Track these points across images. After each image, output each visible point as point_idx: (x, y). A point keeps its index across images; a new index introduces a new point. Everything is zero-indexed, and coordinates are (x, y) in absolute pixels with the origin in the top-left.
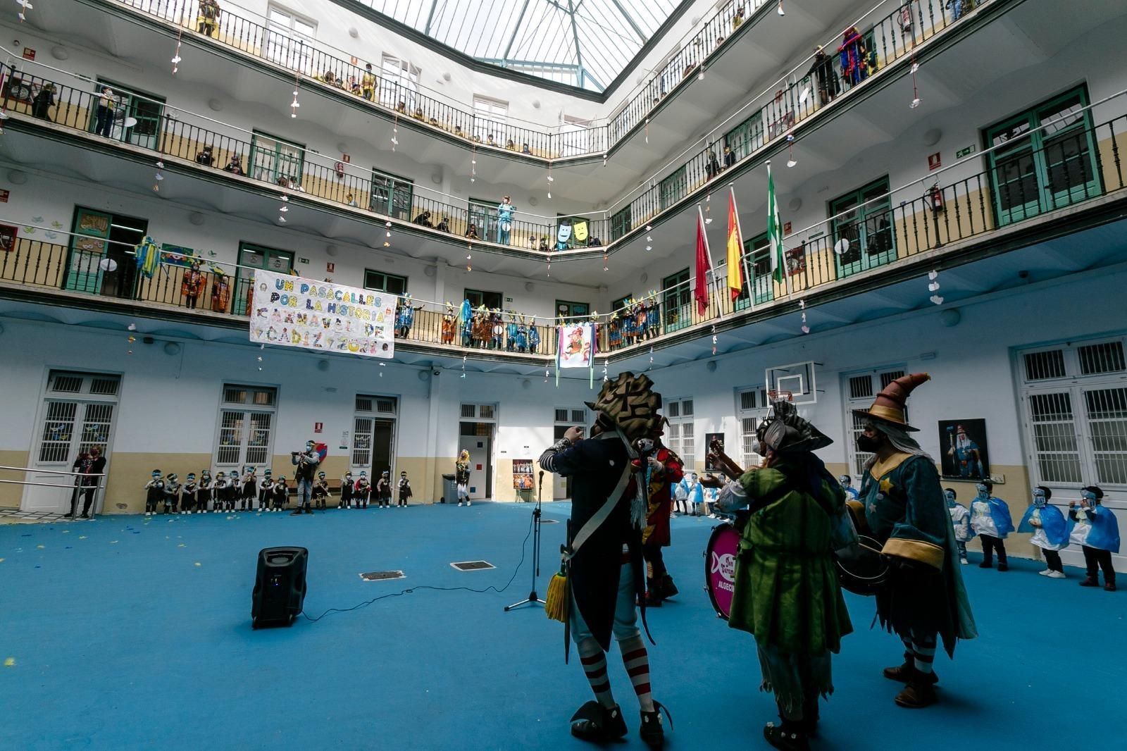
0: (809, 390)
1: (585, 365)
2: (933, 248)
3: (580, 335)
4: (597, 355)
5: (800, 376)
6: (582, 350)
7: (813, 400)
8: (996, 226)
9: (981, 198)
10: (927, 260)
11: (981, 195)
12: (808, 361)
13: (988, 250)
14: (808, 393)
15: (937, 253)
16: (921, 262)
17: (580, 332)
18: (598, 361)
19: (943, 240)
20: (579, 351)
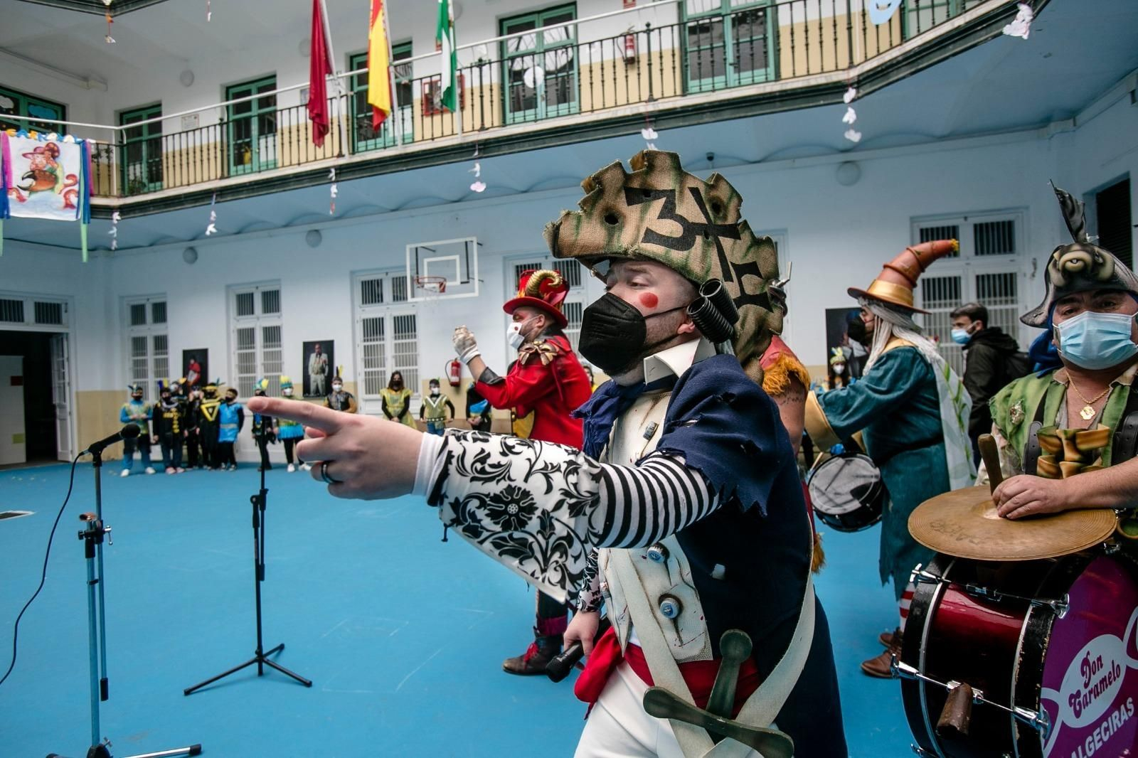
0: (468, 278)
1: (70, 216)
2: (646, 102)
3: (54, 157)
4: (96, 201)
5: (457, 257)
6: (59, 186)
7: (473, 291)
8: (685, 92)
9: (673, 55)
10: (640, 114)
11: (673, 51)
12: (469, 236)
13: (704, 116)
14: (468, 282)
15: (651, 108)
16: (633, 115)
17: (53, 152)
18: (94, 211)
19: (657, 94)
20: (52, 189)
